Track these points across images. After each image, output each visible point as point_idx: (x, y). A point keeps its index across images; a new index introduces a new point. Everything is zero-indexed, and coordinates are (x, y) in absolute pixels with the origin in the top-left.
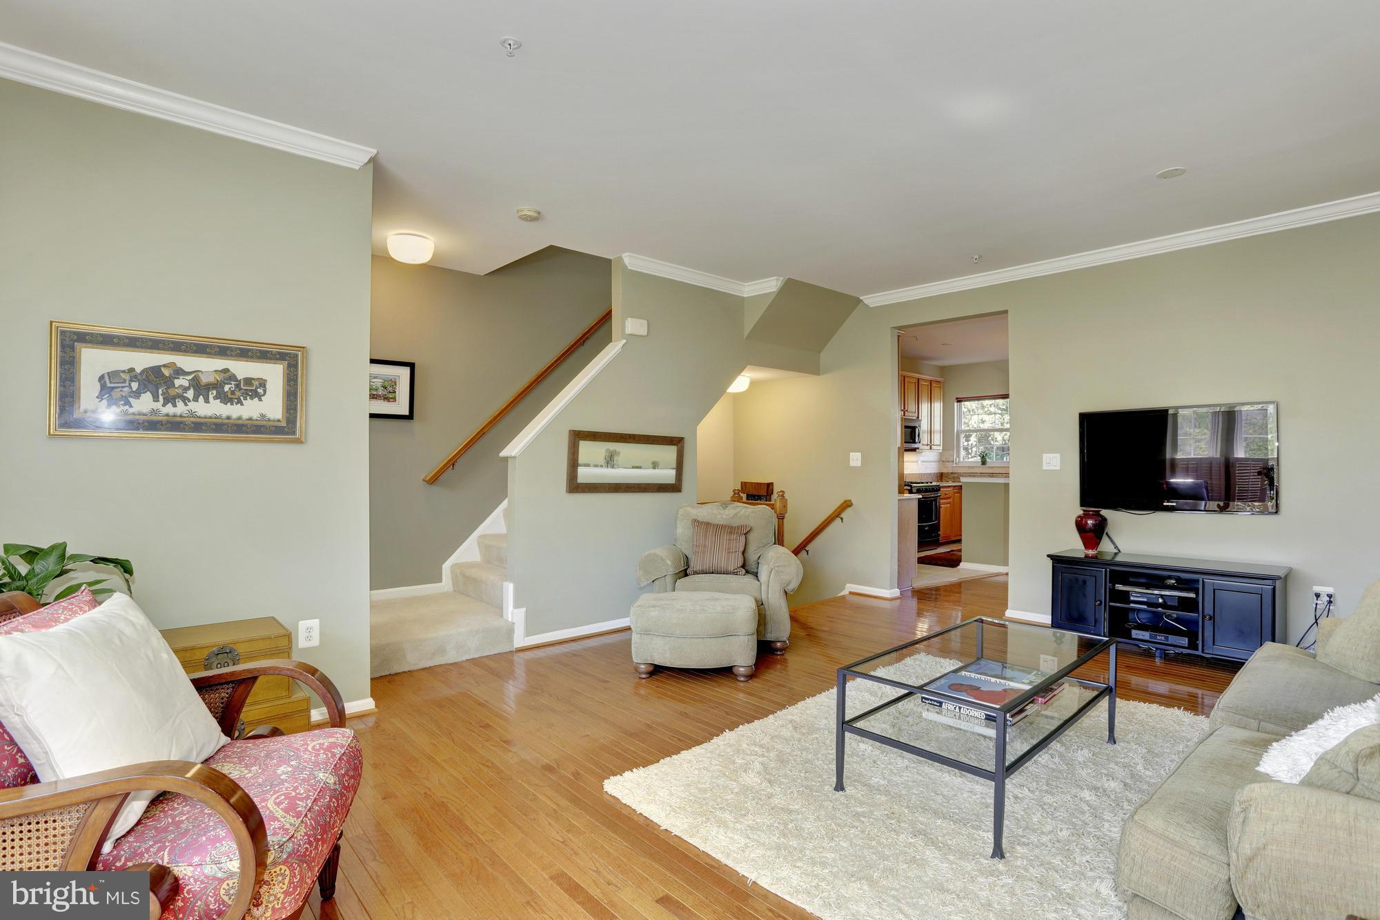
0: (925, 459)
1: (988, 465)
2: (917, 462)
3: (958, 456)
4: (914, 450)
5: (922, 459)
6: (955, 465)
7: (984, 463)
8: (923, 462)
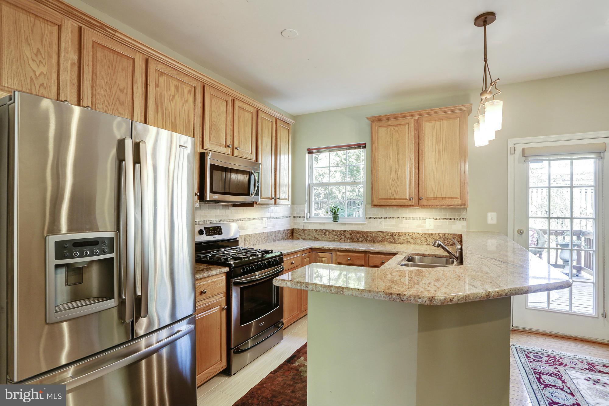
0: (273, 215)
1: (340, 220)
2: (262, 218)
3: (310, 211)
4: (251, 205)
5: (268, 215)
6: (306, 221)
7: (335, 219)
8: (270, 218)
